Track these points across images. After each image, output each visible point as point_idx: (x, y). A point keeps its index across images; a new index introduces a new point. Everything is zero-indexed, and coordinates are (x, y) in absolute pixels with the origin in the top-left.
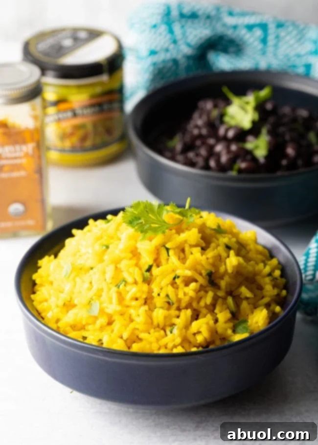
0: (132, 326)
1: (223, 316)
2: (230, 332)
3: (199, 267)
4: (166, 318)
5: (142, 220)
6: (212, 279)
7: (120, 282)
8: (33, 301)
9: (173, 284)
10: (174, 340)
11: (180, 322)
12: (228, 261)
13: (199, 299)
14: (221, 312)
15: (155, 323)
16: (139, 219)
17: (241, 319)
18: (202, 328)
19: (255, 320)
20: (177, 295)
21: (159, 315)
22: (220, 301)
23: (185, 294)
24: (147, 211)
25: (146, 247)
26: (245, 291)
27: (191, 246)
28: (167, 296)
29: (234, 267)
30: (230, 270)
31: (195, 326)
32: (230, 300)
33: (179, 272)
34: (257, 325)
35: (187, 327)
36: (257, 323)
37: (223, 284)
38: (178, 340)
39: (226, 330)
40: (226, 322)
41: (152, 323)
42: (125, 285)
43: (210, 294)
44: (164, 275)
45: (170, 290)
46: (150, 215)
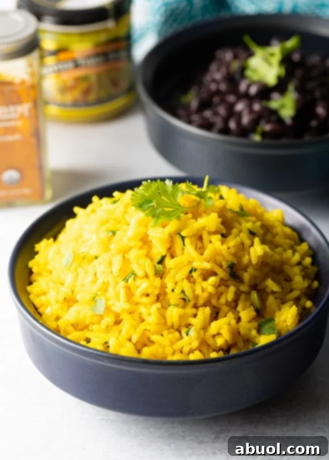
0: (142, 326)
1: (246, 314)
2: (254, 332)
3: (219, 259)
4: (181, 317)
5: (154, 204)
6: (234, 272)
7: (128, 275)
8: (29, 294)
9: (189, 277)
10: (190, 344)
11: (197, 322)
12: (252, 250)
13: (219, 295)
14: (244, 310)
15: (169, 323)
16: (150, 201)
17: (268, 316)
18: (222, 329)
19: (283, 318)
20: (194, 291)
21: (173, 314)
22: (243, 297)
23: (203, 290)
24: (159, 193)
25: (159, 235)
26: (271, 285)
27: (210, 233)
28: (183, 292)
29: (259, 257)
30: (254, 261)
31: (214, 327)
32: (254, 295)
33: (196, 264)
34: (285, 324)
35: (205, 328)
36: (285, 321)
37: (246, 276)
38: (195, 344)
39: (250, 330)
40: (250, 321)
41: (165, 323)
42: (134, 279)
43: (232, 289)
44: (179, 268)
45: (186, 285)
46: (163, 198)
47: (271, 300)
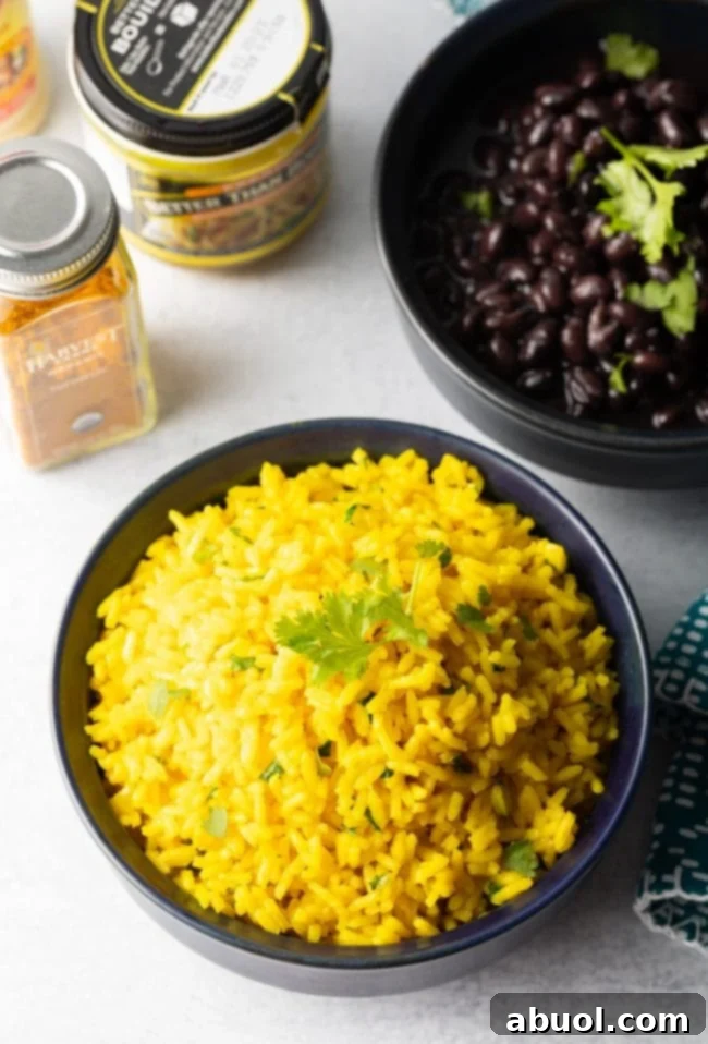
0: (292, 869)
1: (482, 836)
2: (493, 869)
3: (435, 748)
4: (362, 853)
5: (317, 642)
6: (463, 765)
7: (271, 770)
9: (379, 785)
10: (379, 904)
11: (390, 863)
12: (496, 720)
13: (432, 811)
14: (477, 827)
15: (342, 863)
16: (312, 639)
18: (434, 877)
20: (387, 808)
21: (350, 848)
22: (475, 805)
23: (404, 806)
24: (327, 627)
25: (328, 705)
26: (528, 767)
27: (420, 695)
28: (368, 813)
29: (508, 736)
30: (500, 740)
31: (420, 874)
32: (498, 796)
33: (391, 765)
34: (550, 843)
35: (404, 873)
36: (552, 837)
37: (485, 766)
38: (388, 906)
39: (486, 865)
40: (489, 848)
41: (336, 862)
42: (280, 778)
43: (456, 800)
44: (361, 767)
45: (373, 800)
46: (336, 634)
47: (528, 796)
